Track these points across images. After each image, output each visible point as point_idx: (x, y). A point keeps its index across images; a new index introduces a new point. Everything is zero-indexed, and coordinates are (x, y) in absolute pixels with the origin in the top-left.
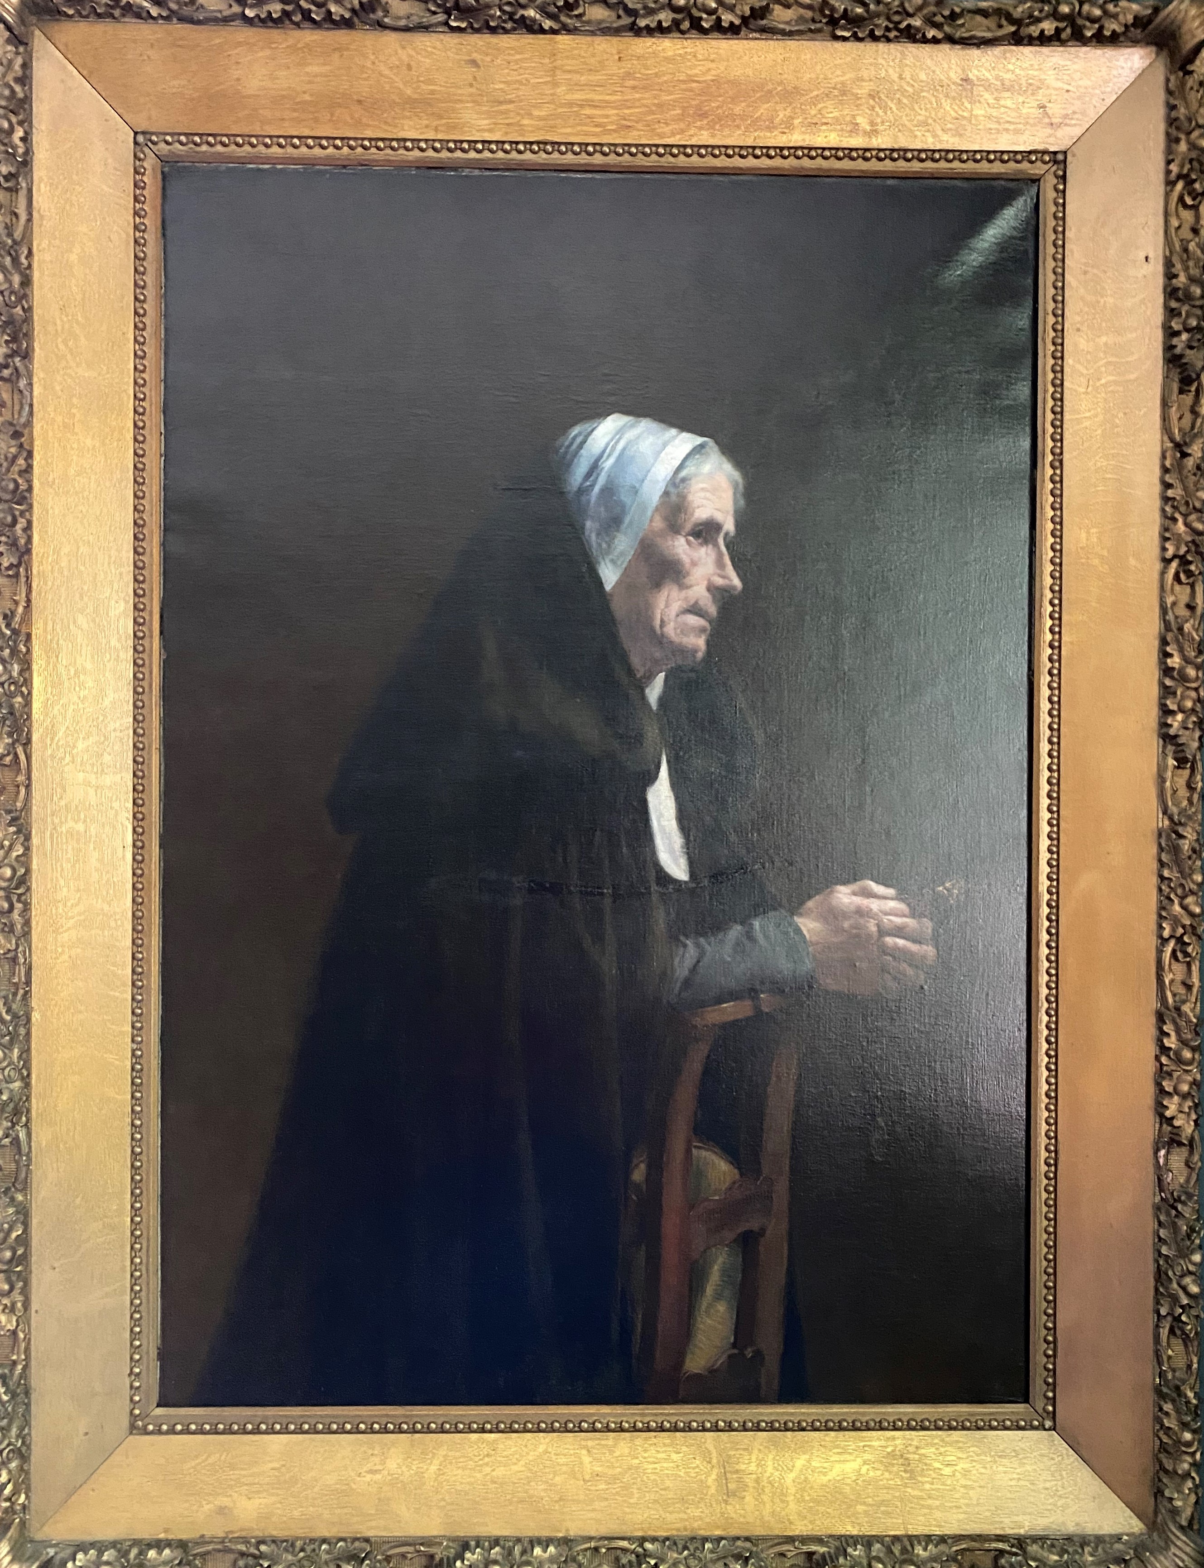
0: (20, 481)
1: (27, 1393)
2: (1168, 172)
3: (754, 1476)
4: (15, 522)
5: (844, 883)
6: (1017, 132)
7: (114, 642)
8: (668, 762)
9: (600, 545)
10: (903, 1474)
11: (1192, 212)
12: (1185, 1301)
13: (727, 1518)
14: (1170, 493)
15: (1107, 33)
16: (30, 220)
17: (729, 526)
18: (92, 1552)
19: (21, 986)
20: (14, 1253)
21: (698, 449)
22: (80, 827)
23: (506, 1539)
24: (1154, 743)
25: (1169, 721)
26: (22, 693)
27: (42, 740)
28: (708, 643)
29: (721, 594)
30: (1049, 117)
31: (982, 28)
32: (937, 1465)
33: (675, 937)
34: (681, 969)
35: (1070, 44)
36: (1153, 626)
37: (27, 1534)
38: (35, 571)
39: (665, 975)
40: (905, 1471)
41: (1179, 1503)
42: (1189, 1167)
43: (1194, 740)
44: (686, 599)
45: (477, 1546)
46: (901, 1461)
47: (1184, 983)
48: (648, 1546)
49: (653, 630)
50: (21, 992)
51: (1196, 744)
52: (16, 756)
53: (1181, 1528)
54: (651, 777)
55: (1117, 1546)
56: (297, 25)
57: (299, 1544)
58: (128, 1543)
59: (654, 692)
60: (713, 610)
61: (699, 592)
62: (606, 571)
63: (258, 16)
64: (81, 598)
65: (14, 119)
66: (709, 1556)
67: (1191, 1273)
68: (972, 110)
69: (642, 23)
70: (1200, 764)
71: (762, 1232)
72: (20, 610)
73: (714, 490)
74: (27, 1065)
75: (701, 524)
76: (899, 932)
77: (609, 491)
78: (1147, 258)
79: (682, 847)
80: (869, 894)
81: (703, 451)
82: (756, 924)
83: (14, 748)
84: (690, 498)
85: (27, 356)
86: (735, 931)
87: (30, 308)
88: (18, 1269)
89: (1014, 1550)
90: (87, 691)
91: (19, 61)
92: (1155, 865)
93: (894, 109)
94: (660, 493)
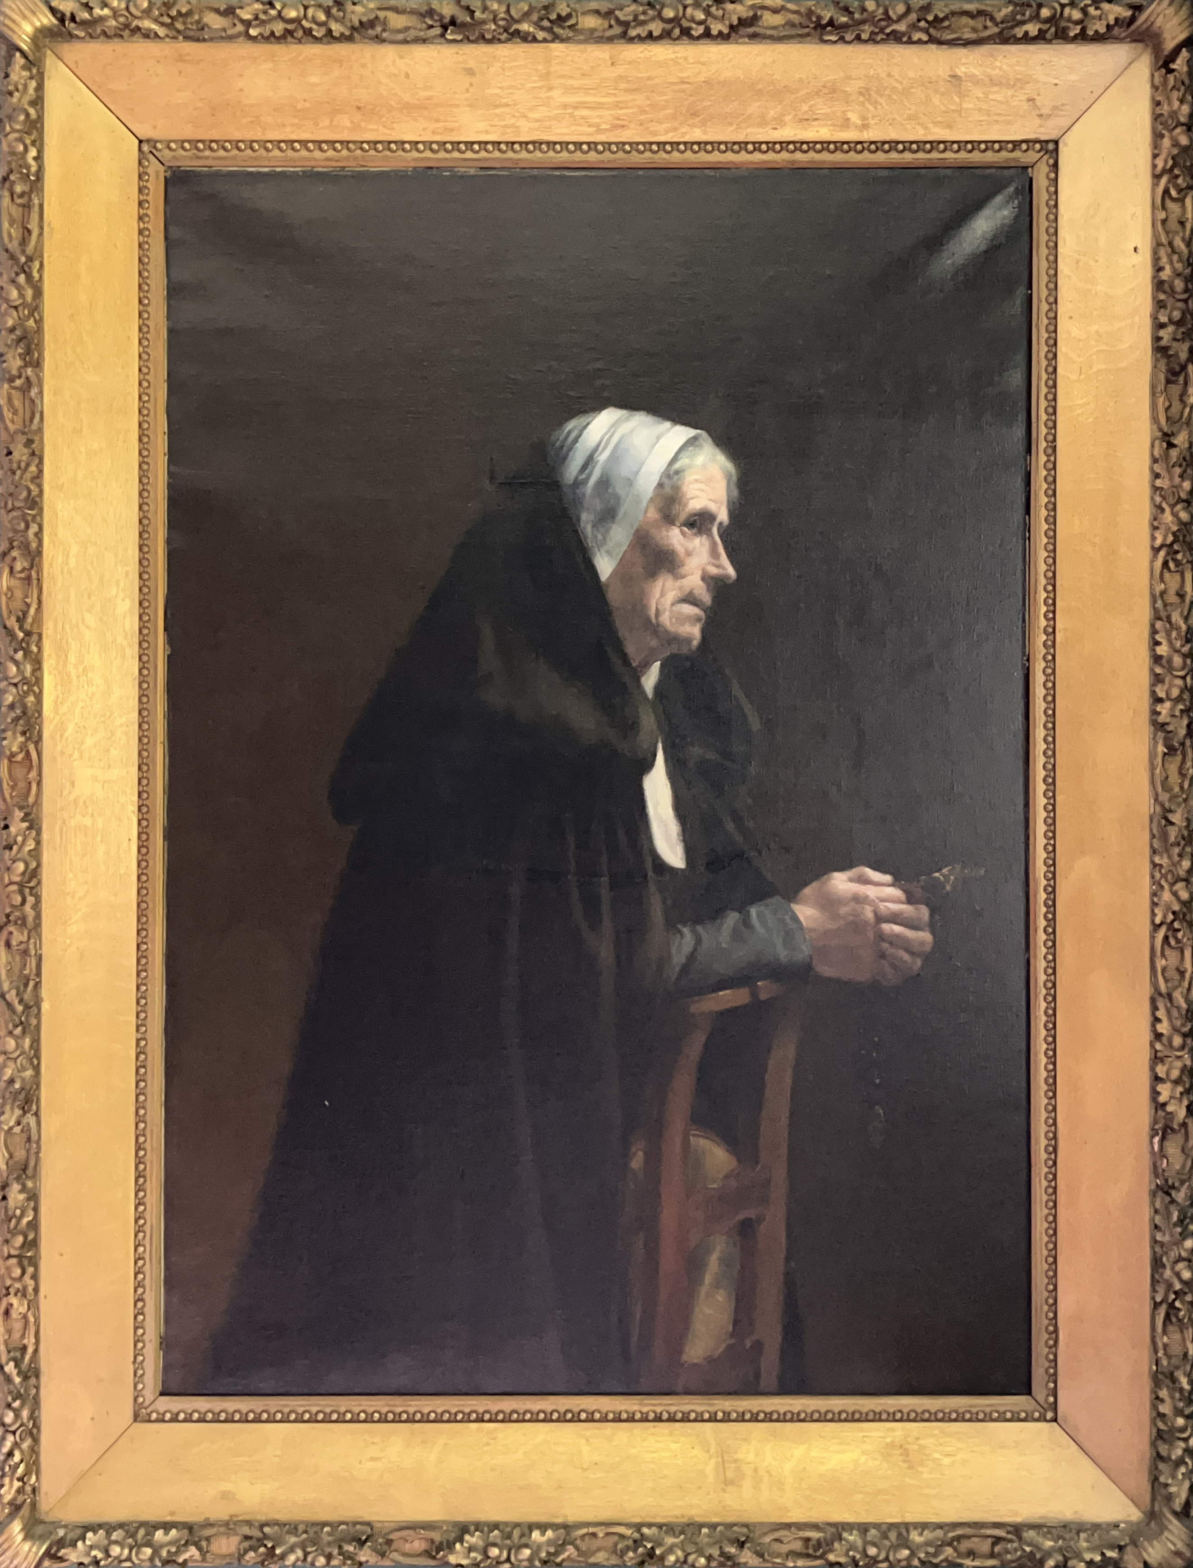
0: (32, 487)
1: (37, 1376)
2: (1154, 166)
3: (753, 1465)
4: (27, 527)
5: (841, 869)
6: (1009, 123)
7: (120, 639)
8: (664, 749)
9: (596, 537)
10: (901, 1464)
11: (1180, 204)
12: (1178, 1286)
13: (724, 1507)
14: (1158, 483)
15: (1090, 33)
16: (41, 234)
17: (723, 516)
18: (101, 1531)
19: (32, 977)
20: (26, 1237)
21: (692, 442)
22: (88, 821)
23: (506, 1524)
24: (1145, 729)
25: (1158, 709)
26: (34, 692)
27: (53, 738)
28: (703, 631)
29: (717, 584)
30: (1039, 109)
31: (966, 28)
32: (937, 1455)
33: (672, 925)
34: (678, 958)
35: (1054, 41)
36: (1144, 613)
37: (37, 1516)
38: (45, 574)
39: (663, 962)
40: (904, 1461)
41: (1173, 1489)
42: (1185, 1154)
43: (1182, 728)
44: (681, 588)
45: (476, 1530)
46: (899, 1452)
47: (1177, 969)
48: (645, 1530)
49: (648, 619)
50: (32, 983)
51: (1183, 732)
52: (28, 754)
53: (1176, 1514)
54: (647, 765)
55: (1115, 1533)
56: (300, 41)
57: (301, 1528)
58: (135, 1525)
59: (650, 680)
60: (707, 598)
61: (693, 581)
62: (601, 561)
63: (261, 34)
64: (89, 597)
65: (28, 142)
66: (706, 1540)
67: (1184, 1259)
68: (961, 105)
69: (633, 33)
70: (1189, 751)
71: (760, 1219)
72: (32, 611)
73: (708, 481)
74: (37, 1055)
75: (695, 515)
76: (894, 919)
77: (604, 483)
78: (1135, 249)
79: (678, 834)
80: (864, 881)
81: (697, 443)
82: (753, 911)
83: (26, 746)
84: (684, 489)
85: (38, 365)
86: (732, 918)
87: (41, 319)
88: (29, 1254)
89: (1010, 1536)
90: (94, 688)
91: (33, 84)
92: (1147, 851)
93: (884, 104)
94: (655, 484)
